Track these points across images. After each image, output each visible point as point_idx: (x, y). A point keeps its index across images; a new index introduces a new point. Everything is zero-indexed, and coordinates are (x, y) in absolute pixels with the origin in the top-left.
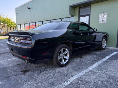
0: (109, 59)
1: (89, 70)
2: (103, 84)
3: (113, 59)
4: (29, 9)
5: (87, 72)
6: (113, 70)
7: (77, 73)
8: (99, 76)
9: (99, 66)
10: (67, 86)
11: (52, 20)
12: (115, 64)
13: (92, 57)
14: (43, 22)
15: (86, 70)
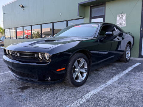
0: (131, 71)
1: (109, 84)
2: (128, 100)
3: (137, 70)
5: (106, 86)
6: (138, 84)
7: (93, 88)
8: (122, 90)
9: (120, 79)
10: (82, 104)
11: (54, 22)
12: (140, 76)
13: (110, 69)
14: (42, 25)
15: (104, 84)
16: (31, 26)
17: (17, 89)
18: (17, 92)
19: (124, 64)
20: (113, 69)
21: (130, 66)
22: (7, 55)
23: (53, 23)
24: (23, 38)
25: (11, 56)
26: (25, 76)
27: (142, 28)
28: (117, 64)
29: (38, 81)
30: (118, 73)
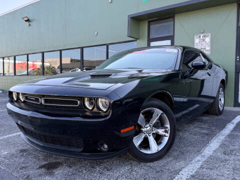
1: (208, 155)
4: (26, 21)
5: (204, 159)
7: (182, 163)
9: (223, 145)
13: (196, 127)
14: (63, 52)
15: (200, 156)
16: (43, 53)
17: (37, 169)
18: (40, 175)
19: (216, 117)
20: (201, 128)
21: (229, 121)
22: (16, 103)
23: (82, 48)
24: (28, 74)
25: (22, 104)
26: (53, 143)
27: (238, 57)
28: (204, 118)
29: (82, 152)
30: (215, 135)
